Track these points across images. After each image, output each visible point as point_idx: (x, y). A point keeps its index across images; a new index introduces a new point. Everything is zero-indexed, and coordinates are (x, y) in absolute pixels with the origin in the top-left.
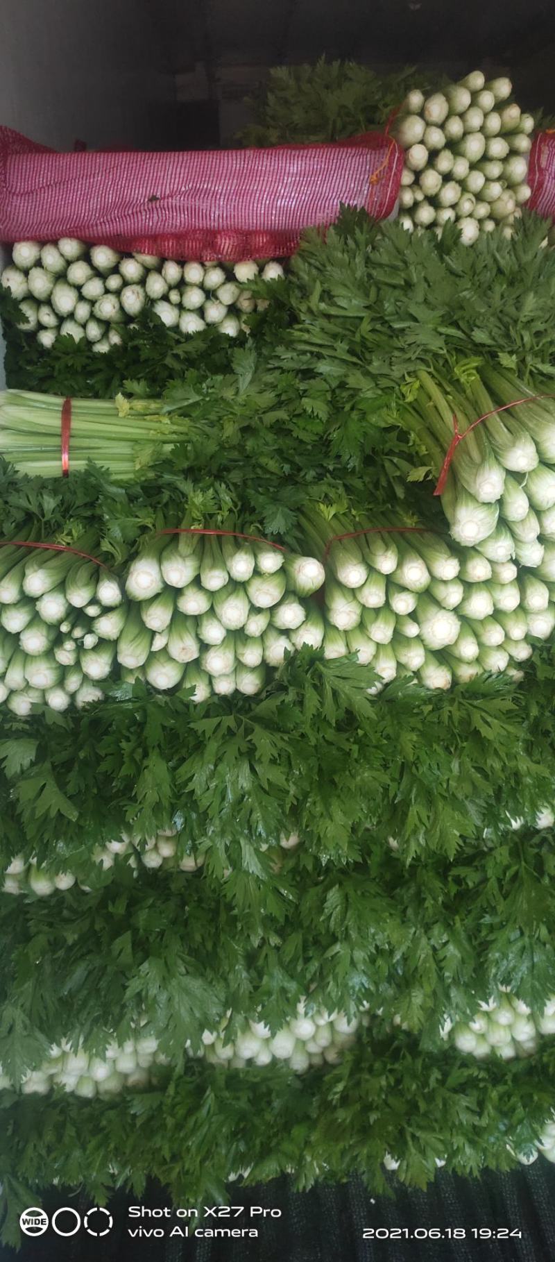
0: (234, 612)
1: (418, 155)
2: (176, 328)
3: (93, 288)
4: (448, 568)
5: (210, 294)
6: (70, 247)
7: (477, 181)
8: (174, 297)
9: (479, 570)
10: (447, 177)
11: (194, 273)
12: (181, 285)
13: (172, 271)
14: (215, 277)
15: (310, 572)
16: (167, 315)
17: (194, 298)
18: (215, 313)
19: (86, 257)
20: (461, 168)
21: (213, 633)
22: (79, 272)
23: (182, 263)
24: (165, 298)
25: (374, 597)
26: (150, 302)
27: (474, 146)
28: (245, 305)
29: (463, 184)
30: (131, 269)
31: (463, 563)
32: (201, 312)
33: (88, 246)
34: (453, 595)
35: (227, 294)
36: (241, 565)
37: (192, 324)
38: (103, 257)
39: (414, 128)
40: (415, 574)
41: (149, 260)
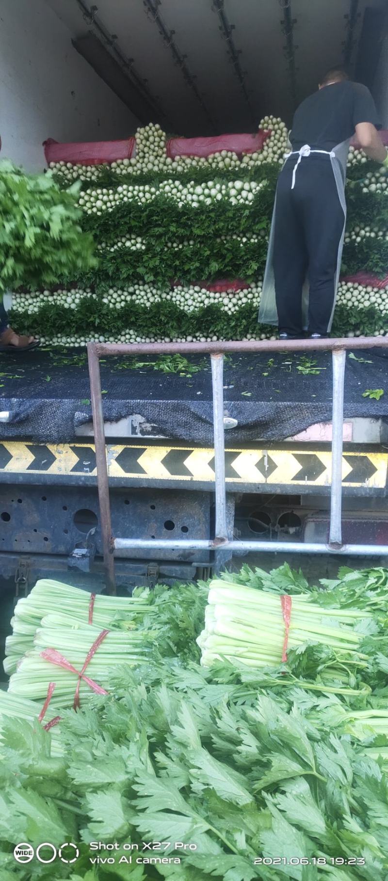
1: (138, 141)
3: (66, 172)
5: (93, 174)
6: (62, 163)
7: (152, 147)
10: (145, 146)
11: (89, 168)
12: (87, 172)
13: (84, 168)
14: (94, 169)
17: (89, 174)
19: (66, 165)
20: (148, 143)
22: (63, 168)
23: (87, 166)
24: (82, 175)
27: (151, 139)
29: (149, 148)
30: (75, 168)
33: (66, 163)
38: (69, 165)
39: (137, 135)
41: (79, 165)
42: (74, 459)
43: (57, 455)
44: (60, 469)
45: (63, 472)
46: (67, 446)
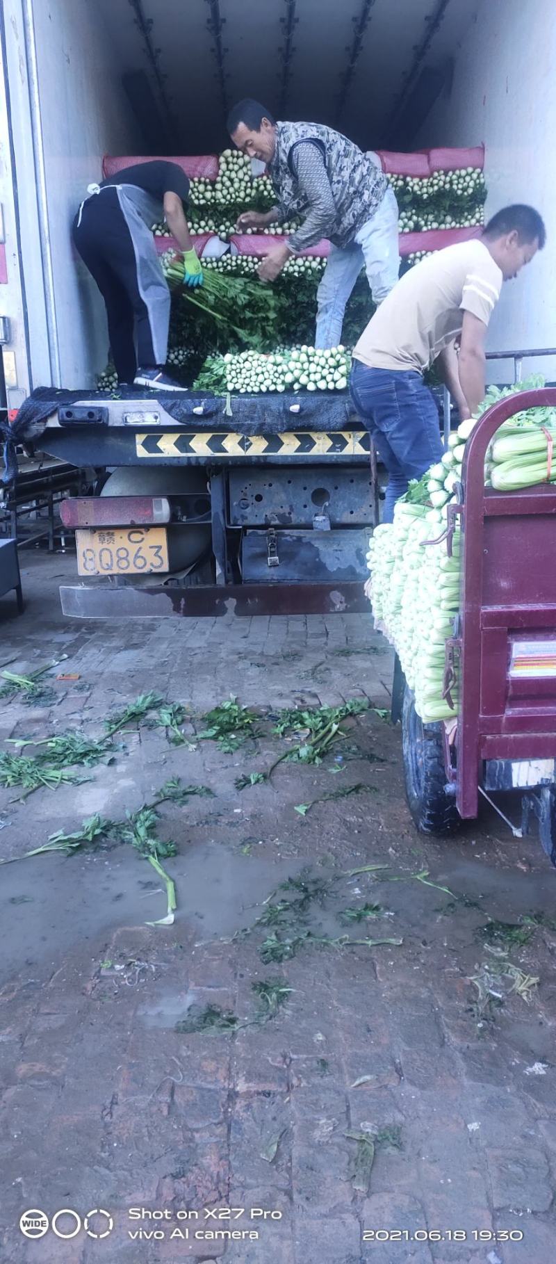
42: (330, 443)
43: (316, 441)
44: (319, 450)
45: (321, 453)
46: (325, 433)
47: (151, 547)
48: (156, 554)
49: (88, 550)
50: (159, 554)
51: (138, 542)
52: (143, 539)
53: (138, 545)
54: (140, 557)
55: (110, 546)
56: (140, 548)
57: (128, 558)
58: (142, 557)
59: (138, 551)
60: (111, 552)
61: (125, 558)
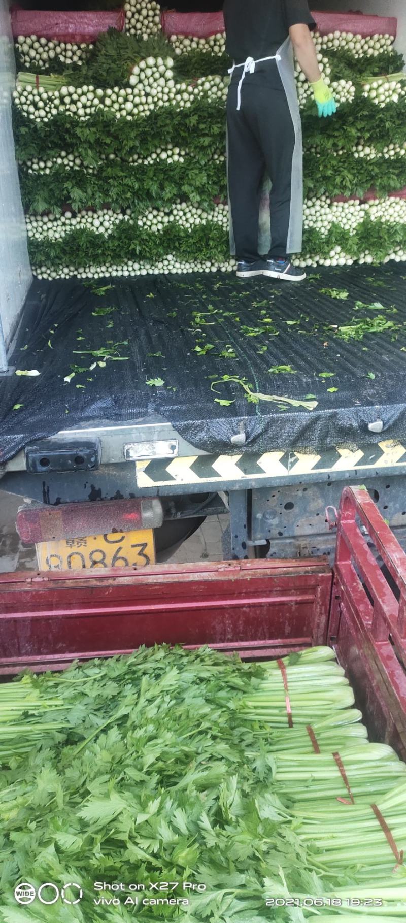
0: (84, 99)
1: (129, 14)
2: (65, 62)
3: (41, 50)
4: (129, 91)
5: (74, 53)
6: (34, 37)
7: (146, 22)
8: (64, 53)
9: (136, 91)
10: (138, 21)
11: (69, 46)
12: (66, 50)
13: (63, 46)
14: (75, 48)
15: (100, 92)
16: (62, 59)
18: (75, 58)
19: (38, 41)
20: (141, 18)
21: (79, 104)
22: (36, 45)
23: (66, 43)
25: (114, 97)
26: (57, 55)
27: (144, 12)
28: (84, 56)
29: (142, 23)
30: (51, 45)
31: (133, 90)
32: (71, 58)
33: (39, 37)
34: (131, 98)
35: (79, 53)
36: (85, 88)
37: (69, 61)
38: (43, 41)
39: (127, 6)
40: (122, 92)
41: (56, 42)
47: (133, 546)
48: (141, 553)
49: (52, 556)
50: (144, 552)
51: (116, 542)
52: (123, 538)
53: (117, 545)
54: (120, 558)
55: (82, 550)
56: (120, 548)
57: (105, 561)
58: (123, 558)
59: (118, 551)
60: (82, 557)
61: (102, 562)
